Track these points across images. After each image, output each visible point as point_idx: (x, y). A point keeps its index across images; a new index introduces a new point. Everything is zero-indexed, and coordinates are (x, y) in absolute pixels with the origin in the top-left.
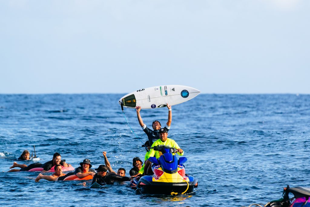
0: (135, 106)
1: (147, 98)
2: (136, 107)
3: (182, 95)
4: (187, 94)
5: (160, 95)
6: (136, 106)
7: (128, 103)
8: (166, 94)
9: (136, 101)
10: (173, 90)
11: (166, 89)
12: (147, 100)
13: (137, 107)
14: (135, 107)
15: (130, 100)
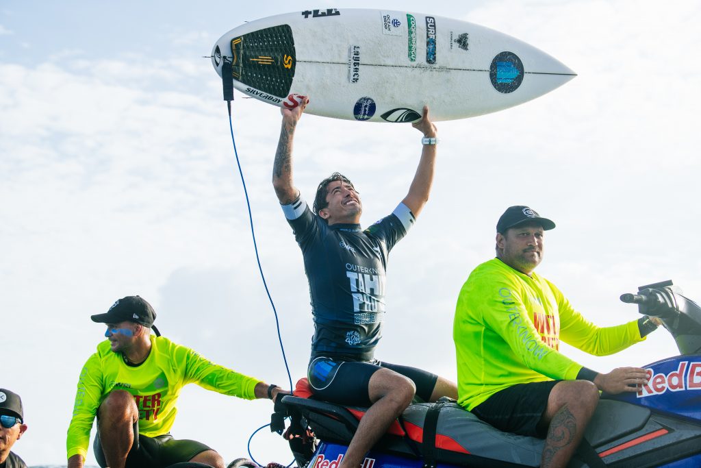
0: (283, 91)
1: (345, 60)
2: (286, 100)
3: (493, 77)
4: (515, 74)
5: (404, 60)
6: (288, 90)
7: (256, 66)
8: (431, 57)
9: (294, 62)
10: (459, 41)
11: (431, 30)
12: (345, 68)
13: (292, 100)
14: (284, 96)
15: (266, 50)
